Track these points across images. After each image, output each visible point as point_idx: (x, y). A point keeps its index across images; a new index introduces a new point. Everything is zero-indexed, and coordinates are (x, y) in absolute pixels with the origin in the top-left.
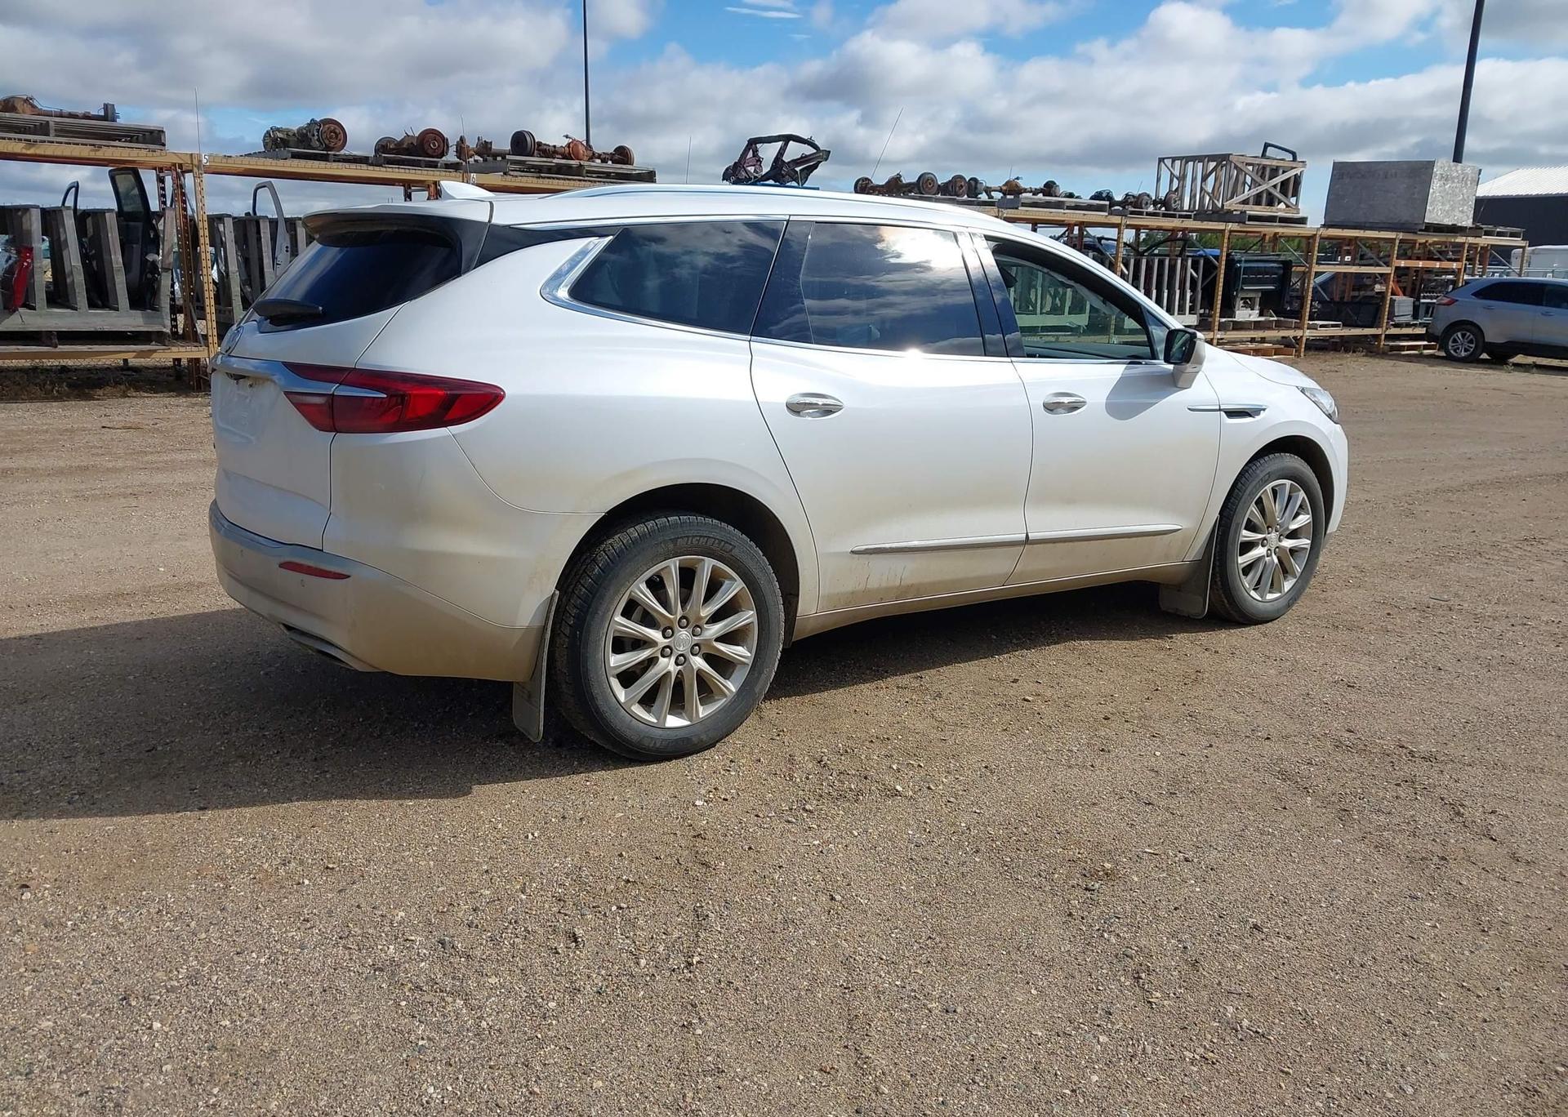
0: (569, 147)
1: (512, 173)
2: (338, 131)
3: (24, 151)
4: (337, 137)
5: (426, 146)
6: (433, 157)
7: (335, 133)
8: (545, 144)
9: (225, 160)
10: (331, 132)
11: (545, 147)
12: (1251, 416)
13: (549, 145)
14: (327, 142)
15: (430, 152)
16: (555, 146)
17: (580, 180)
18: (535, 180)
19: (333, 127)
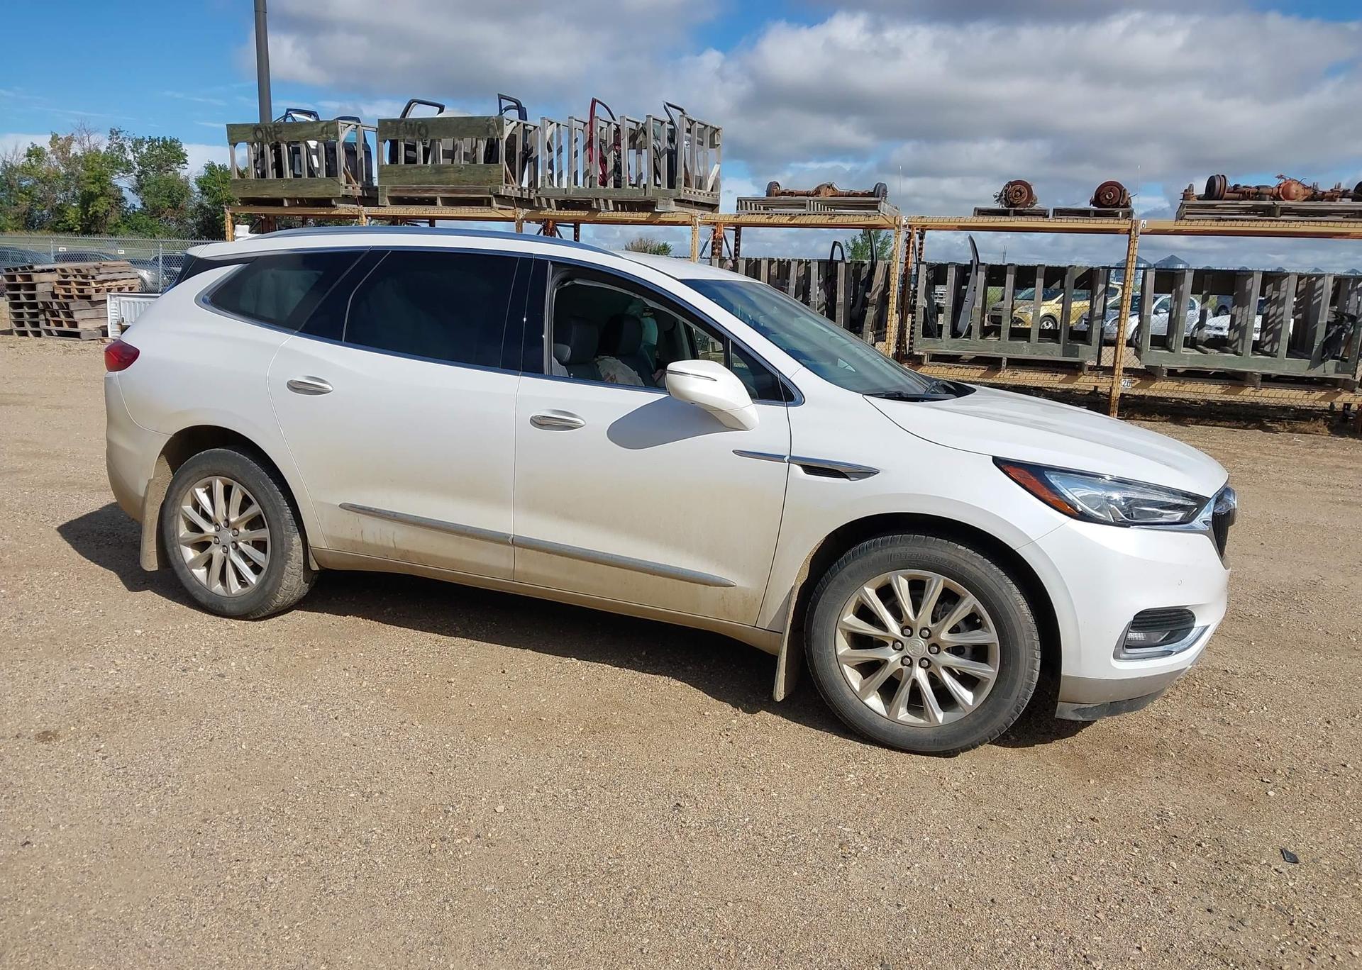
0: (1279, 188)
1: (1187, 216)
2: (1022, 191)
3: (789, 222)
4: (1021, 195)
5: (1101, 198)
6: (1109, 207)
7: (1020, 192)
8: (1244, 187)
9: (919, 220)
10: (1017, 191)
11: (1244, 189)
12: (847, 477)
13: (1250, 188)
14: (1012, 200)
15: (1105, 202)
16: (1258, 188)
17: (1272, 221)
18: (1215, 223)
19: (1018, 187)
